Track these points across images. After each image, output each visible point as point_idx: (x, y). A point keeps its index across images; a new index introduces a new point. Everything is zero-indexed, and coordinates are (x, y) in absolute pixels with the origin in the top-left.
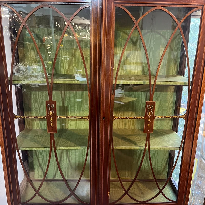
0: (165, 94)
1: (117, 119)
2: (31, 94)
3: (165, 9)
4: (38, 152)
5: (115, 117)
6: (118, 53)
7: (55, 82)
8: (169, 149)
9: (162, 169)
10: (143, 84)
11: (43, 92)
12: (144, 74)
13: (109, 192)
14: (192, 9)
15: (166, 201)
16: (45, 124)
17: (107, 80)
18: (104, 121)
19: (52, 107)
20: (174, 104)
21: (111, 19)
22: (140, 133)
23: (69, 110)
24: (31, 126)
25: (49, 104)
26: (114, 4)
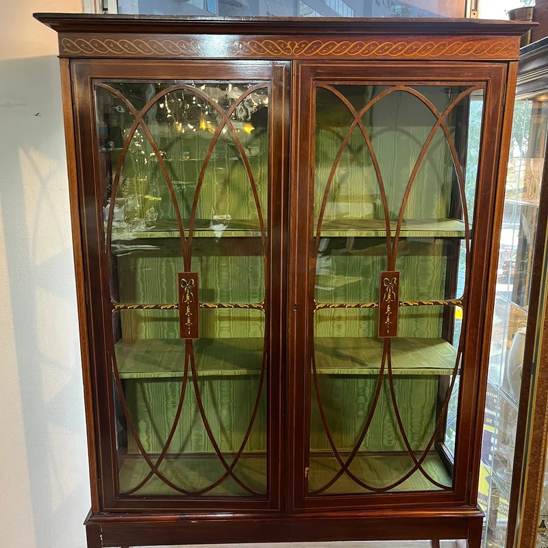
0: (422, 261)
1: (323, 308)
2: (135, 264)
3: (412, 90)
4: (149, 392)
5: (319, 304)
6: (322, 174)
7: (196, 235)
8: (432, 371)
9: (423, 428)
10: (373, 235)
11: (163, 259)
12: (378, 219)
13: (308, 467)
14: (466, 89)
15: (430, 487)
16: (164, 328)
17: (302, 230)
18: (295, 313)
19: (191, 284)
20: (442, 281)
21: (308, 110)
22: (372, 344)
23: (217, 296)
24: (133, 334)
25: (183, 279)
26: (314, 82)
